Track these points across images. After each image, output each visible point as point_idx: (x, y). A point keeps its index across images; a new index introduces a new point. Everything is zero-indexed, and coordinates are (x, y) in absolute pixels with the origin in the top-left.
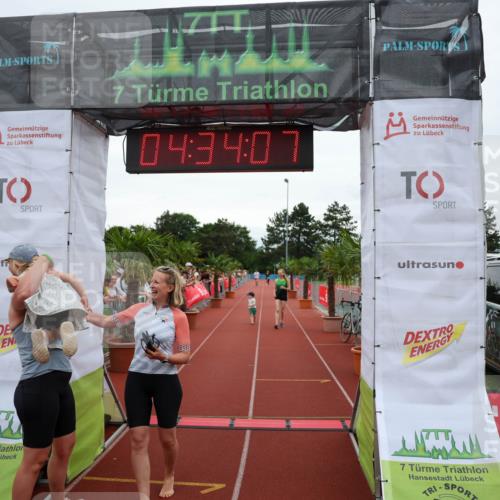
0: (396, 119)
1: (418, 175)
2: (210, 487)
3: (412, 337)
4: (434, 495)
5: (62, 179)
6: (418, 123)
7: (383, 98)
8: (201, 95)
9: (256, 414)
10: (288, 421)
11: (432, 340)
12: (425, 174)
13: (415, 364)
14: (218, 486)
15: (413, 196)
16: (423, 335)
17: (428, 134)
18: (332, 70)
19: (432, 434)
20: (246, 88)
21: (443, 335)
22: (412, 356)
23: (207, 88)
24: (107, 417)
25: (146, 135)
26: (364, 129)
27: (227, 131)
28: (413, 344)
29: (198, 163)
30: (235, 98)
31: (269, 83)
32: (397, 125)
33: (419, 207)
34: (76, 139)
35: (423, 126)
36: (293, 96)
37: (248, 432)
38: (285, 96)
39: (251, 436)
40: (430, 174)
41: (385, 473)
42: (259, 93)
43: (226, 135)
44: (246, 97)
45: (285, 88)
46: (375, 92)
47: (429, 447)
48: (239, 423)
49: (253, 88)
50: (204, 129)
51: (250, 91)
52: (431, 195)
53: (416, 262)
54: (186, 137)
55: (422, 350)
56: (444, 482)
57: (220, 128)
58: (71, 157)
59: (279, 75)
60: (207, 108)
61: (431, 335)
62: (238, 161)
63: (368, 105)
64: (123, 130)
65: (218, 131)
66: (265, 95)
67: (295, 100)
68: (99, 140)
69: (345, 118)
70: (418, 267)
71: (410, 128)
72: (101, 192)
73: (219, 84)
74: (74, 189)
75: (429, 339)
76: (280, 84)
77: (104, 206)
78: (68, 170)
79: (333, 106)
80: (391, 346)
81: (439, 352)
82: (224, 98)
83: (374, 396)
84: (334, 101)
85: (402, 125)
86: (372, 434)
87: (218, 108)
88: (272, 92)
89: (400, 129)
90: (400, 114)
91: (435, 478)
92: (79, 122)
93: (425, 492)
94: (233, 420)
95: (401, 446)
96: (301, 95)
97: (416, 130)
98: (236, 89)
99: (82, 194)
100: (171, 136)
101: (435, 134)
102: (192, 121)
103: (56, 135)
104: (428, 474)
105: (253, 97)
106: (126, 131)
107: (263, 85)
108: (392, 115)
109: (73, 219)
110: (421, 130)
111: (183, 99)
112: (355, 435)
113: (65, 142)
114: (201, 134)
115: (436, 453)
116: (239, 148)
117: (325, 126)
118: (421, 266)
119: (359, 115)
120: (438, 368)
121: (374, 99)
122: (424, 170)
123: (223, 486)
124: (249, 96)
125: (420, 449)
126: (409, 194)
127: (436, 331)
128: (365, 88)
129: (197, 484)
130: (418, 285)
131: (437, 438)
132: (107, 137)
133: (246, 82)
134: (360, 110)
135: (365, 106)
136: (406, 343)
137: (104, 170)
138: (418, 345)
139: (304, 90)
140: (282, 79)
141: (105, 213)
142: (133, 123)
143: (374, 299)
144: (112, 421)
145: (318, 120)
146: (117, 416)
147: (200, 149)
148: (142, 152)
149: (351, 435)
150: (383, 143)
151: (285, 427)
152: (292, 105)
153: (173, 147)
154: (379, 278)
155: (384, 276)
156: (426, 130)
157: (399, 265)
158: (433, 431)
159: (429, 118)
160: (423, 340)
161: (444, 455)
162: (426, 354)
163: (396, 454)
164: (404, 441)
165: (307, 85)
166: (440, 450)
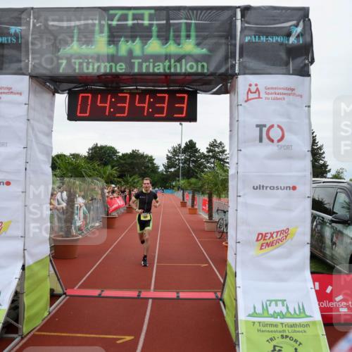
0: (253, 88)
1: (268, 126)
2: (122, 339)
3: (262, 236)
4: (274, 343)
5: (21, 125)
6: (268, 91)
7: (245, 74)
8: (120, 68)
9: (156, 288)
10: (178, 293)
11: (275, 239)
12: (272, 126)
14: (128, 338)
15: (264, 141)
16: (269, 235)
17: (274, 99)
19: (273, 303)
20: (151, 65)
21: (282, 236)
22: (261, 249)
24: (52, 291)
25: (81, 95)
26: (232, 94)
27: (138, 94)
28: (262, 241)
29: (118, 115)
30: (144, 71)
31: (167, 61)
32: (254, 92)
33: (267, 149)
34: (32, 96)
35: (271, 94)
36: (183, 71)
37: (150, 301)
38: (178, 71)
40: (276, 126)
41: (241, 329)
42: (160, 68)
43: (137, 96)
44: (151, 71)
45: (178, 65)
46: (239, 70)
48: (144, 294)
49: (156, 64)
51: (154, 66)
52: (276, 140)
53: (265, 185)
54: (109, 96)
55: (268, 245)
56: (279, 335)
57: (136, 91)
58: (28, 108)
59: (175, 56)
60: (124, 77)
61: (274, 236)
62: (145, 114)
63: (235, 78)
64: (65, 90)
65: (132, 94)
66: (165, 70)
67: (185, 73)
68: (47, 96)
69: (217, 88)
70: (266, 189)
71: (263, 95)
72: (49, 133)
73: (133, 61)
74: (30, 131)
75: (273, 238)
76: (175, 62)
77: (51, 143)
78: (26, 118)
79: (211, 78)
80: (248, 243)
82: (136, 71)
83: (236, 276)
84: (212, 74)
85: (257, 92)
86: (234, 301)
87: (131, 77)
88: (169, 68)
89: (256, 95)
90: (256, 85)
91: (275, 332)
92: (34, 85)
93: (268, 341)
94: (140, 292)
95: (253, 311)
96: (189, 70)
97: (267, 96)
98: (144, 65)
99: (36, 136)
100: (99, 96)
101: (279, 99)
102: (114, 85)
103: (18, 93)
104: (270, 329)
105: (156, 71)
106: (67, 91)
107: (163, 62)
108: (250, 85)
109: (29, 152)
110: (270, 96)
111: (108, 71)
112: (224, 303)
113: (24, 98)
114: (120, 95)
115: (275, 315)
116: (146, 105)
117: (205, 91)
118: (268, 188)
119: (229, 84)
120: (279, 257)
121: (239, 74)
122: (271, 124)
123: (132, 337)
124: (153, 70)
125: (265, 312)
126: (261, 140)
127: (277, 232)
128: (233, 66)
129: (115, 337)
130: (266, 201)
131: (276, 305)
132: (54, 95)
133: (151, 60)
134: (230, 81)
135: (232, 79)
136: (257, 240)
137: (51, 118)
138: (266, 242)
139: (192, 67)
140: (176, 59)
141: (52, 148)
142: (73, 85)
143: (237, 210)
144: (55, 293)
145: (201, 88)
146: (59, 290)
147: (119, 105)
148: (79, 106)
149: (221, 303)
150: (244, 104)
151: (175, 297)
152: (183, 77)
153: (101, 103)
154: (240, 196)
155: (244, 195)
156: (273, 96)
157: (254, 188)
158: (274, 300)
159: (275, 88)
160: (269, 239)
161: (281, 315)
162: (270, 248)
163: (250, 316)
164: (255, 308)
165: (194, 64)
166: (278, 313)
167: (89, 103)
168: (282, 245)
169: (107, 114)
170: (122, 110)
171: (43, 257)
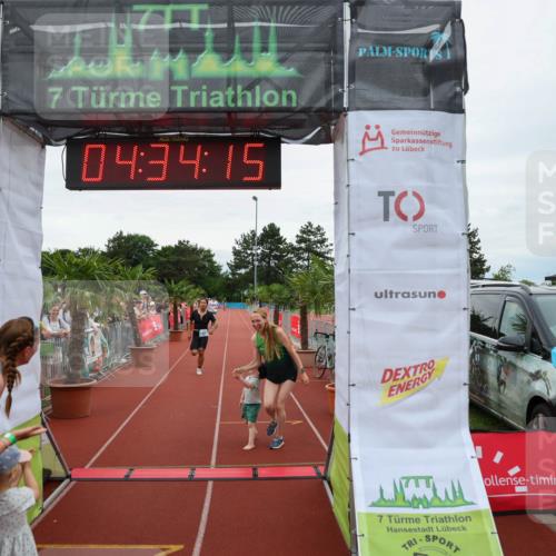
0: (373, 133)
1: (397, 195)
2: (165, 550)
3: (390, 375)
4: (415, 549)
6: (397, 137)
7: (358, 109)
9: (220, 462)
10: (255, 469)
12: (404, 194)
13: (393, 404)
14: (175, 548)
15: (391, 218)
16: (402, 372)
17: (407, 150)
18: (302, 76)
19: (412, 481)
20: (204, 94)
21: (423, 372)
22: (390, 395)
24: (47, 473)
25: (88, 147)
26: (338, 143)
27: (184, 143)
28: (391, 383)
29: (149, 179)
30: (192, 104)
31: (230, 89)
32: (375, 139)
33: (397, 231)
34: (5, 149)
35: (402, 141)
36: (258, 104)
37: (210, 484)
38: (250, 104)
39: (214, 489)
40: (410, 193)
41: (361, 527)
42: (219, 100)
43: (182, 147)
44: (204, 104)
45: (249, 94)
46: (349, 102)
47: (409, 496)
48: (200, 473)
49: (213, 94)
51: (209, 97)
52: (410, 217)
53: (395, 291)
54: (136, 148)
55: (401, 388)
56: (427, 533)
57: (175, 140)
59: (243, 79)
61: (411, 372)
62: (196, 177)
63: (342, 116)
64: (63, 139)
65: (174, 144)
66: (226, 103)
67: (260, 108)
68: (32, 150)
69: (316, 131)
70: (396, 297)
72: (36, 212)
73: (173, 88)
75: (409, 376)
76: (243, 90)
77: (40, 227)
79: (303, 116)
80: (367, 385)
82: (179, 104)
83: (349, 441)
84: (304, 111)
85: (380, 139)
86: (347, 482)
87: (172, 116)
88: (235, 99)
89: (377, 144)
90: (377, 127)
91: (415, 530)
92: (9, 131)
93: (404, 546)
94: (193, 469)
95: (379, 496)
96: (268, 104)
97: (395, 145)
98: (193, 95)
99: (12, 215)
100: (119, 148)
101: (416, 149)
102: (143, 130)
104: (408, 526)
105: (213, 105)
106: (65, 141)
107: (224, 90)
108: (368, 127)
109: (2, 243)
110: (400, 145)
112: (329, 483)
114: (153, 145)
115: (416, 502)
116: (196, 163)
117: (295, 139)
118: (400, 296)
119: (333, 127)
121: (348, 109)
122: (403, 190)
123: (182, 547)
124: (208, 103)
125: (400, 498)
126: (386, 217)
127: (416, 367)
128: (339, 97)
129: (152, 547)
130: (396, 317)
131: (417, 485)
132: (43, 147)
133: (204, 87)
134: (334, 122)
135: (338, 117)
136: (384, 381)
137: (39, 186)
138: (398, 383)
139: (271, 98)
140: (246, 85)
141: (42, 236)
142: (75, 131)
143: (349, 333)
144: (52, 476)
145: (286, 132)
146: (58, 471)
147: (152, 162)
148: (85, 166)
149: (326, 483)
150: (357, 158)
151: (251, 476)
152: (257, 114)
153: (121, 160)
154: (354, 309)
155: (360, 307)
156: (405, 145)
157: (376, 294)
158: (413, 477)
159: (408, 133)
160: (403, 378)
161: (425, 504)
162: (405, 393)
163: (373, 505)
164: (381, 491)
165: (274, 92)
166: (420, 499)
167: (102, 160)
168: (423, 388)
169: (132, 177)
170: (157, 170)
171: (32, 417)
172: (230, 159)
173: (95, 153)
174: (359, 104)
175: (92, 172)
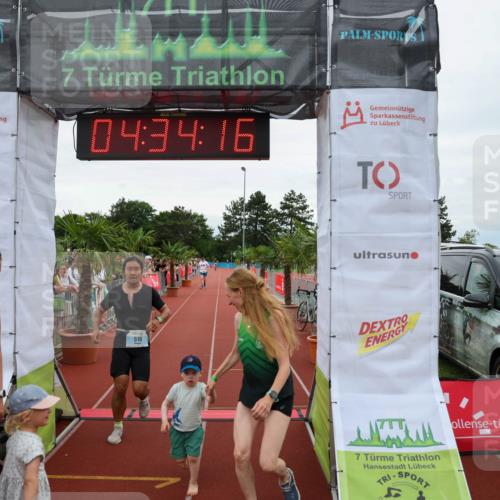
0: (353, 109)
1: (374, 165)
2: (164, 482)
3: (368, 328)
4: (389, 484)
5: (8, 166)
7: (340, 87)
9: (213, 406)
12: (381, 164)
13: (370, 354)
14: (173, 480)
15: (369, 186)
16: (378, 325)
18: (290, 57)
19: (386, 424)
20: (201, 74)
21: (397, 325)
22: (367, 346)
23: (162, 73)
24: (59, 412)
25: (97, 121)
26: (321, 118)
27: (182, 118)
28: (368, 335)
29: (151, 150)
30: (190, 83)
31: (224, 69)
32: (354, 114)
33: (375, 198)
34: (23, 124)
36: (249, 83)
38: (242, 83)
39: (208, 427)
40: (386, 164)
41: (340, 464)
42: (214, 79)
43: (181, 122)
44: (201, 83)
45: (241, 74)
46: (332, 80)
47: (383, 437)
49: (208, 73)
50: (158, 115)
51: (205, 77)
52: (387, 185)
53: (372, 252)
54: (139, 122)
55: (377, 340)
56: (399, 470)
57: (178, 115)
58: (17, 141)
59: (235, 60)
60: (161, 94)
61: (386, 325)
62: (193, 148)
63: (325, 94)
64: (73, 115)
65: (173, 119)
66: (221, 81)
67: (251, 86)
68: (47, 124)
69: (301, 107)
70: (374, 257)
71: (367, 118)
72: (50, 179)
73: (173, 68)
74: (21, 175)
75: (384, 329)
76: (236, 70)
77: (54, 193)
78: (14, 156)
79: (289, 94)
80: (347, 337)
81: (393, 342)
82: (178, 83)
83: (330, 386)
84: (291, 89)
85: (359, 114)
86: (328, 424)
87: (172, 93)
88: (228, 78)
89: (357, 119)
90: (357, 103)
91: (389, 467)
92: (26, 106)
93: (379, 481)
95: (356, 436)
96: (258, 83)
98: (191, 75)
99: (29, 182)
100: (124, 122)
104: (383, 463)
105: (208, 83)
106: (76, 116)
107: (218, 70)
108: (349, 104)
109: (20, 208)
110: (377, 120)
112: (311, 424)
113: (10, 126)
114: (154, 120)
115: (390, 442)
116: (194, 135)
117: (282, 114)
118: (376, 256)
119: (316, 104)
120: (393, 358)
121: (331, 88)
122: (379, 161)
123: (177, 480)
124: (204, 82)
125: (375, 438)
126: (365, 185)
127: (391, 321)
128: (323, 76)
129: (152, 479)
130: (374, 276)
131: (391, 427)
132: (56, 121)
133: (201, 68)
134: (318, 99)
135: (322, 95)
136: (361, 333)
137: (53, 156)
138: (374, 335)
139: (261, 77)
140: (239, 64)
141: (54, 201)
143: (330, 289)
144: (63, 415)
145: (279, 108)
146: (69, 411)
147: (154, 135)
148: (94, 139)
149: (308, 425)
150: (340, 132)
152: (249, 92)
153: (126, 133)
154: (335, 268)
155: (340, 266)
156: (382, 120)
157: (355, 254)
158: (388, 420)
159: (386, 108)
160: (379, 330)
161: (398, 444)
162: (381, 344)
164: (359, 432)
165: (264, 72)
166: (394, 439)
167: (109, 133)
169: (136, 148)
170: (158, 143)
171: (45, 363)
172: (224, 133)
173: (103, 127)
174: (341, 83)
175: (100, 144)
